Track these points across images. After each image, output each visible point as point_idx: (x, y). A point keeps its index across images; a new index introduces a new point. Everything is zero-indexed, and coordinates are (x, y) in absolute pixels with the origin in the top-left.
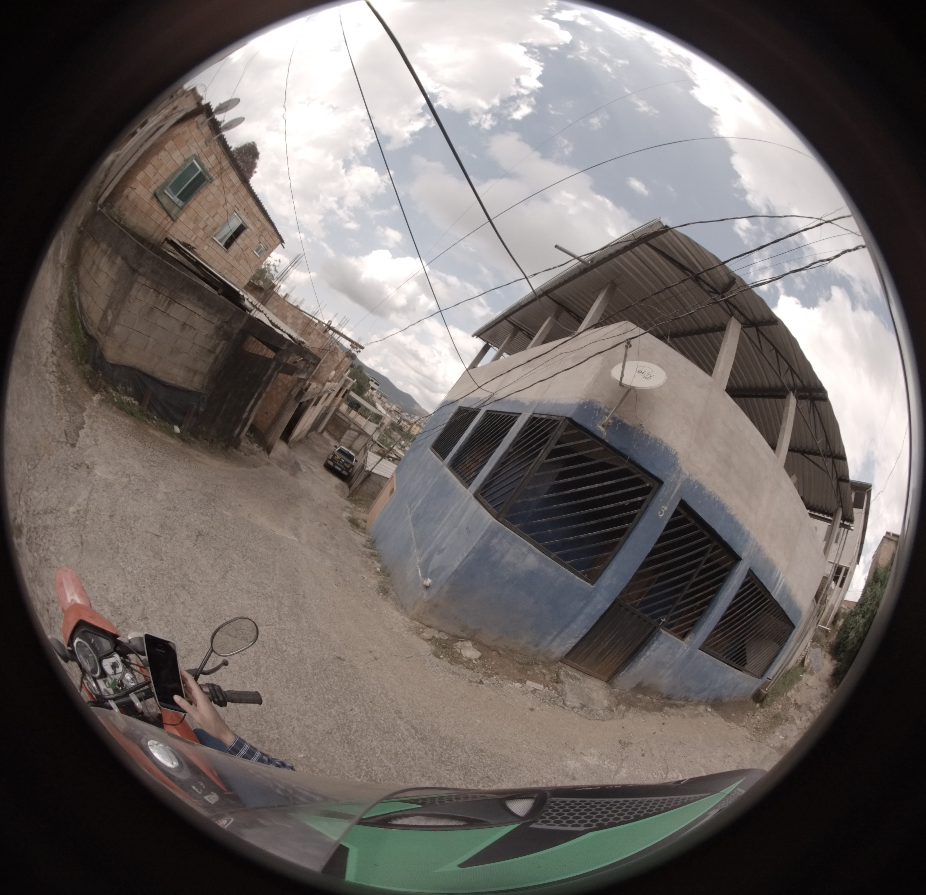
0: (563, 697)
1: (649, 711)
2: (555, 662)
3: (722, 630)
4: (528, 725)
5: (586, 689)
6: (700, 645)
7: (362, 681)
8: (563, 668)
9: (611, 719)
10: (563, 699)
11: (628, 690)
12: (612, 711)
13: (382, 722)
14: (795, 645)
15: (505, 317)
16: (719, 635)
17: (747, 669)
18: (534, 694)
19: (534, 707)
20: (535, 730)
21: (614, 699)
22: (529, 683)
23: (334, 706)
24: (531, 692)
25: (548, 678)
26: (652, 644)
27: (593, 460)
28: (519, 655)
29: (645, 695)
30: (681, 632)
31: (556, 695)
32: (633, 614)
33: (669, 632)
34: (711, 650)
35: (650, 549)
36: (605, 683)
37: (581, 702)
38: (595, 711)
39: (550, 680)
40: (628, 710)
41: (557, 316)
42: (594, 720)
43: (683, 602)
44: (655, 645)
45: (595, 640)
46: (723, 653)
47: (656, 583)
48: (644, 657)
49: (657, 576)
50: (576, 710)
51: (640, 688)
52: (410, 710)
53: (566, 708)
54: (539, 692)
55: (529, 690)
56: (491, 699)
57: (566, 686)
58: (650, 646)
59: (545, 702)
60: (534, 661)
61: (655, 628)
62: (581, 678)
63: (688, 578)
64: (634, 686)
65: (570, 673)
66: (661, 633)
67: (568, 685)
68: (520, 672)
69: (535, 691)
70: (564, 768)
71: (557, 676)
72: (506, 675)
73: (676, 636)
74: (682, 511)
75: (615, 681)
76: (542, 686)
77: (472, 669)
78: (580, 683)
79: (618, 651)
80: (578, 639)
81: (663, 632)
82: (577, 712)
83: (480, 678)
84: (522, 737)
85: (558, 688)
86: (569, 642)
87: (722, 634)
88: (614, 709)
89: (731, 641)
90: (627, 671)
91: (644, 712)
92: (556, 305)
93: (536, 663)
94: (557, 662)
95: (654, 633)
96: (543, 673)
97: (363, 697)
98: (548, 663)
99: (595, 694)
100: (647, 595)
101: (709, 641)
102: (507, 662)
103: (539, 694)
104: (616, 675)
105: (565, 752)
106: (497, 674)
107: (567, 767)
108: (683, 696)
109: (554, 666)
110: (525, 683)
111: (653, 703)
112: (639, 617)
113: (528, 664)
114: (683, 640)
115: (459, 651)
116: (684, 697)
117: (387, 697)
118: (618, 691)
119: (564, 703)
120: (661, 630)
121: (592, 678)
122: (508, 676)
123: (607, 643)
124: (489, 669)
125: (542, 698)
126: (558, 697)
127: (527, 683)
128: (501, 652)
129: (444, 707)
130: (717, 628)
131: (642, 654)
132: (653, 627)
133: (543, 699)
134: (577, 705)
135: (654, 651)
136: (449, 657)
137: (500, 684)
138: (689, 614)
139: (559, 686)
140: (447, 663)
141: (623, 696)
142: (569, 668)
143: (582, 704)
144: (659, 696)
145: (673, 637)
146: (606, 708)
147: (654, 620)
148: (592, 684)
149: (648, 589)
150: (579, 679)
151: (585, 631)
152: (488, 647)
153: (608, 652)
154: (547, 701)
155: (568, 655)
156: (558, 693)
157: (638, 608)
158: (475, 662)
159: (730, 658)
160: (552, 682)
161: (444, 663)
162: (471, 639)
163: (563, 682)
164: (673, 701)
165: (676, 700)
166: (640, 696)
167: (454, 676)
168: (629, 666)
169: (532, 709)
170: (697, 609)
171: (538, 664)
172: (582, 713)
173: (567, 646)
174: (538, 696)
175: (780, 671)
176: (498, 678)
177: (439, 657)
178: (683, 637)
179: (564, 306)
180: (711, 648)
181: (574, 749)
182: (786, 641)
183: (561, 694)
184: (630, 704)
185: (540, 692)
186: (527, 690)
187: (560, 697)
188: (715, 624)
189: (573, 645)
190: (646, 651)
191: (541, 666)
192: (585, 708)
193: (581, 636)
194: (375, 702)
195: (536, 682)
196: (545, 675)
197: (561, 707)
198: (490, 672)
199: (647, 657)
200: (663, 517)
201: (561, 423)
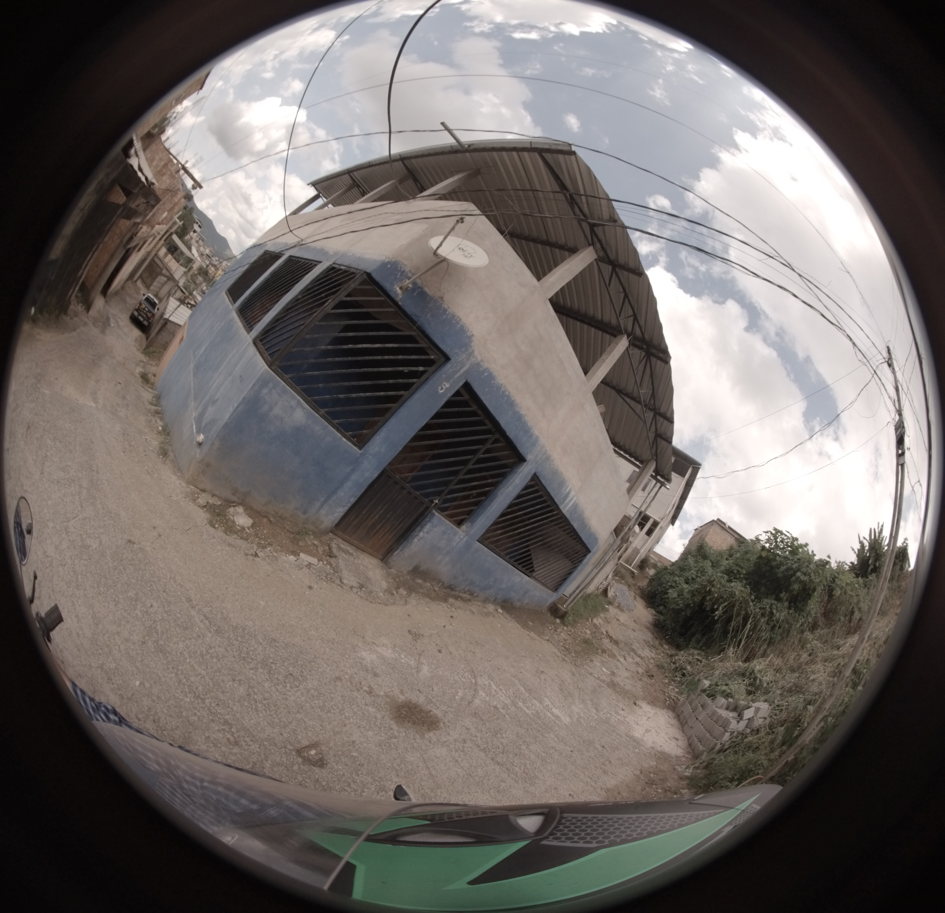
0: (339, 574)
1: (433, 599)
2: (326, 532)
3: (503, 528)
4: (311, 606)
5: (362, 567)
6: (478, 537)
7: (152, 567)
8: (335, 540)
9: (394, 603)
10: (339, 576)
11: (405, 573)
12: (393, 594)
13: (179, 615)
14: (592, 570)
15: (349, 172)
16: (499, 532)
17: (537, 577)
18: (309, 569)
19: (312, 585)
20: (318, 612)
21: (392, 581)
22: (302, 555)
23: (137, 604)
24: (306, 566)
25: (320, 550)
26: (425, 525)
27: (379, 319)
28: (289, 523)
29: (425, 581)
30: (455, 519)
31: (332, 571)
32: (403, 488)
33: (442, 515)
34: (492, 546)
35: (424, 423)
36: (380, 561)
37: (358, 581)
38: (374, 593)
39: (323, 554)
40: (409, 596)
41: (401, 182)
42: (375, 603)
43: (458, 486)
44: (428, 526)
45: (364, 512)
46: (505, 552)
47: (429, 460)
48: (418, 537)
49: (431, 453)
50: (355, 590)
51: (416, 571)
52: (199, 596)
53: (344, 587)
54: (313, 566)
55: (304, 564)
56: (268, 576)
57: (340, 561)
58: (422, 527)
59: (322, 579)
60: (304, 530)
61: (427, 508)
62: (355, 554)
63: (465, 462)
64: (411, 568)
65: (342, 546)
66: (434, 515)
67: (342, 560)
68: (292, 542)
69: (309, 565)
70: (361, 661)
71: (330, 549)
72: (279, 545)
73: (451, 522)
74: (463, 392)
75: (390, 560)
76: (316, 560)
77: (246, 540)
78: (354, 558)
79: (389, 527)
80: (347, 508)
81: (436, 514)
82: (357, 592)
83: (255, 550)
84: (308, 621)
85: (333, 563)
86: (338, 510)
87: (502, 531)
88: (395, 592)
89: (513, 541)
90: (402, 550)
91: (427, 600)
92: (406, 172)
93: (306, 533)
94: (328, 533)
95: (426, 513)
96: (315, 545)
97: (156, 586)
98: (319, 534)
99: (371, 573)
100: (419, 471)
101: (488, 535)
102: (278, 531)
103: (314, 569)
104: (389, 555)
105: (355, 640)
106: (270, 544)
107: (364, 660)
108: (467, 589)
109: (325, 537)
110: (299, 555)
111: (435, 591)
112: (410, 493)
113: (298, 533)
114: (459, 528)
115: (232, 518)
116: (468, 591)
117: (175, 582)
118: (395, 572)
119: (341, 581)
120: (434, 511)
121: (365, 554)
122: (281, 547)
123: (377, 516)
124: (262, 539)
125: (318, 574)
126: (334, 574)
127: (301, 556)
128: (271, 519)
129: (227, 588)
130: (495, 523)
131: (415, 534)
132: (425, 506)
133: (319, 576)
134: (355, 584)
135: (428, 533)
136: (224, 526)
137: (275, 556)
138: (464, 502)
139: (333, 560)
140: (221, 534)
141: (402, 579)
142: (340, 540)
143: (360, 584)
144: (440, 584)
145: (447, 522)
146: (386, 591)
147: (426, 500)
148: (367, 561)
149: (421, 464)
150: (352, 554)
151: (353, 500)
152: (259, 513)
153: (379, 527)
154: (324, 578)
155: (337, 525)
156: (334, 570)
157: (408, 483)
158: (248, 531)
159: (514, 559)
160: (326, 556)
161: (219, 533)
162: (242, 503)
163: (336, 557)
164: (457, 593)
165: (459, 592)
166: (420, 581)
167: (230, 549)
168: (402, 546)
169: (310, 588)
170: (474, 498)
171: (309, 534)
172: (362, 595)
173: (336, 515)
174: (314, 571)
175: (578, 591)
176: (272, 549)
177: (214, 527)
178: (459, 523)
179: (412, 174)
180: (491, 543)
181: (363, 637)
182: (581, 561)
183: (336, 570)
184: (411, 590)
185: (315, 567)
186: (302, 564)
187: (336, 574)
188: (495, 519)
189: (342, 514)
190: (419, 531)
191: (312, 537)
192: (364, 589)
193: (349, 505)
194: (168, 590)
195: (309, 555)
196: (317, 547)
197: (339, 585)
198: (263, 542)
199: (421, 538)
200: (443, 393)
201: (357, 277)
